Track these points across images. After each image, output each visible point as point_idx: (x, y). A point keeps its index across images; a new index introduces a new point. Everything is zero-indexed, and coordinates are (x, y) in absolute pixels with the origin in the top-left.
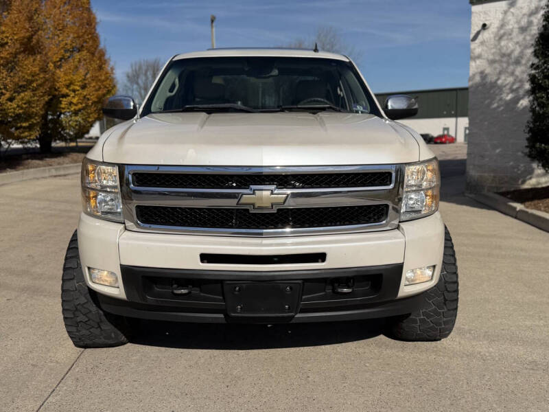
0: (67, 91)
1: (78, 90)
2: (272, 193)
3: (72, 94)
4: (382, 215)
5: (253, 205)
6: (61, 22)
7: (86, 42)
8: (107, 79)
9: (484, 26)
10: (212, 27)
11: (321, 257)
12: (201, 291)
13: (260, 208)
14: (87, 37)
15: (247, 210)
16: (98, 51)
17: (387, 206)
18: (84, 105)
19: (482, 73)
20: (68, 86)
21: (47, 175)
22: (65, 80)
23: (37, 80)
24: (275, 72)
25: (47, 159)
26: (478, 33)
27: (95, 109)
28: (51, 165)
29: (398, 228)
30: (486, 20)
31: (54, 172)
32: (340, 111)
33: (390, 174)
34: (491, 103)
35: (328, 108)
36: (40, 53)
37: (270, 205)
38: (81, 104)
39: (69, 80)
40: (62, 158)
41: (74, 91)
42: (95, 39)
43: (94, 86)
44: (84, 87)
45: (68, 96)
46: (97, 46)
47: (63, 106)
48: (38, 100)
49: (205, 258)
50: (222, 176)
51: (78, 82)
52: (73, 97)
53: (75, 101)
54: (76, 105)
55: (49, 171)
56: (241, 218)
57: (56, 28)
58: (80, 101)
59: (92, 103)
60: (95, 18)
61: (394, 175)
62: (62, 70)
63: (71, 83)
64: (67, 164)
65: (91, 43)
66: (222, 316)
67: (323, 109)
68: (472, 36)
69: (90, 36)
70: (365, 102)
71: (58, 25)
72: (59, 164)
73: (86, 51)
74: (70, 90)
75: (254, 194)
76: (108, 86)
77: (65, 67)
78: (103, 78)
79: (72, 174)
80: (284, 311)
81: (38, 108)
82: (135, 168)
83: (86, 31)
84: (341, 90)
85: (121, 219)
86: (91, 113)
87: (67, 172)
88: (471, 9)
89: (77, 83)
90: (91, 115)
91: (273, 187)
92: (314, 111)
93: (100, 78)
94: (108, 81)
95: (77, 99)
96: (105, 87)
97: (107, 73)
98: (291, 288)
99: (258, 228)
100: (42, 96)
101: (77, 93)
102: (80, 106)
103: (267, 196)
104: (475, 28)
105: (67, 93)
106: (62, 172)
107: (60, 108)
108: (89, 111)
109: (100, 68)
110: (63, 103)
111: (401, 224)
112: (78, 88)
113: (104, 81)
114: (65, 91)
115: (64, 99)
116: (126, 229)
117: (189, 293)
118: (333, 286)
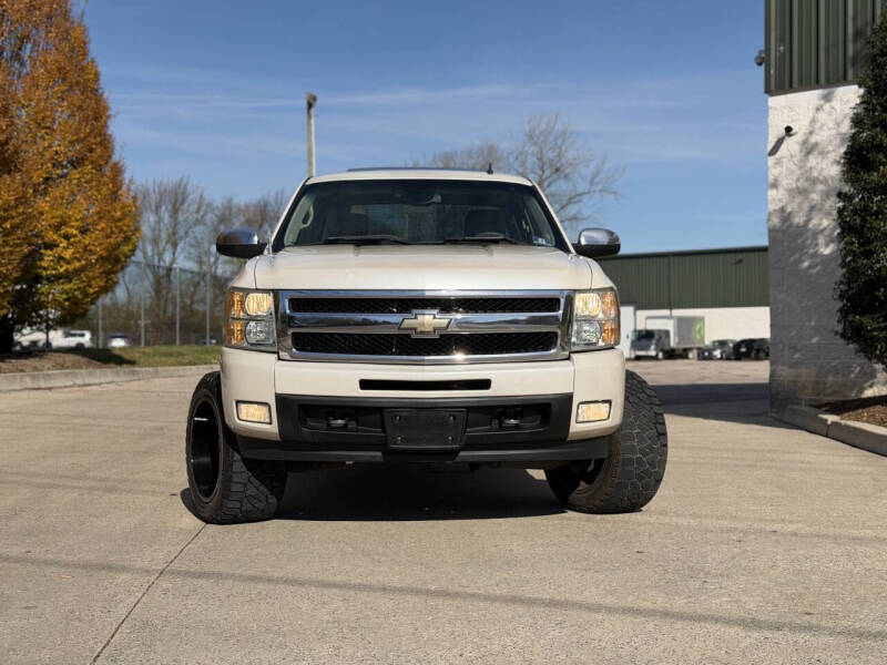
0: (55, 237)
1: (75, 236)
2: (434, 318)
3: (65, 244)
4: (551, 343)
5: (415, 329)
6: (48, 113)
7: (91, 150)
8: (124, 216)
9: (788, 129)
10: (309, 117)
11: (485, 384)
12: (358, 424)
13: (421, 332)
14: (93, 141)
15: (409, 336)
16: (110, 165)
17: (556, 334)
18: (83, 262)
19: (782, 210)
20: (57, 228)
21: (18, 387)
22: (53, 218)
23: (13, 218)
24: (438, 198)
25: (13, 361)
26: (780, 142)
27: (100, 271)
28: (22, 371)
29: (568, 359)
30: (793, 121)
31: (28, 382)
32: (515, 244)
33: (558, 300)
34: (800, 261)
35: (502, 240)
36: (20, 170)
37: (432, 330)
38: (79, 260)
39: (61, 216)
40: (38, 359)
41: (67, 237)
42: (106, 143)
43: (103, 229)
44: (84, 231)
45: (57, 246)
46: (110, 157)
47: (44, 264)
48: (11, 253)
49: (365, 384)
50: (383, 300)
51: (76, 220)
52: (64, 248)
53: (68, 254)
54: (68, 263)
55: (22, 380)
56: (401, 344)
57: (40, 125)
58: (78, 255)
59: (97, 260)
60: (106, 108)
61: (562, 301)
62: (47, 199)
63: (63, 223)
64: (49, 369)
65: (99, 151)
66: (379, 454)
67: (496, 242)
68: (770, 146)
69: (99, 139)
70: (550, 236)
71: (43, 119)
72: (35, 369)
73: (90, 167)
74: (60, 236)
75: (416, 318)
76: (125, 228)
77: (55, 192)
78: (118, 214)
79: (60, 387)
80: (446, 442)
81: (9, 267)
82: (291, 293)
83: (91, 131)
84: (527, 224)
85: (275, 349)
86: (94, 278)
87: (50, 384)
88: (767, 101)
89: (73, 224)
90: (93, 282)
91: (435, 312)
92: (485, 243)
93: (113, 213)
94: (127, 221)
95: (71, 251)
96: (121, 230)
97: (124, 206)
98: (455, 418)
99: (420, 355)
100: (17, 245)
101: (72, 240)
102: (77, 264)
103: (429, 320)
104: (776, 131)
105: (54, 240)
106: (43, 384)
107: (40, 267)
108: (91, 274)
109: (115, 195)
110: (46, 258)
111: (572, 355)
112: (75, 232)
113: (120, 220)
114: (51, 236)
115: (49, 252)
116: (279, 359)
117: (345, 425)
118: (499, 420)
